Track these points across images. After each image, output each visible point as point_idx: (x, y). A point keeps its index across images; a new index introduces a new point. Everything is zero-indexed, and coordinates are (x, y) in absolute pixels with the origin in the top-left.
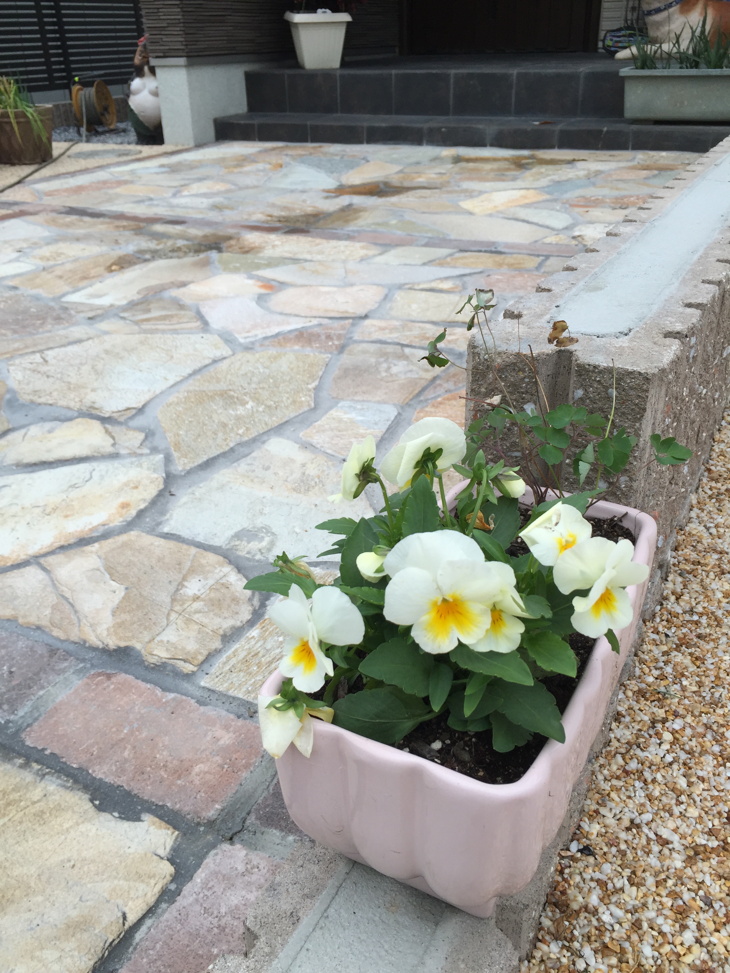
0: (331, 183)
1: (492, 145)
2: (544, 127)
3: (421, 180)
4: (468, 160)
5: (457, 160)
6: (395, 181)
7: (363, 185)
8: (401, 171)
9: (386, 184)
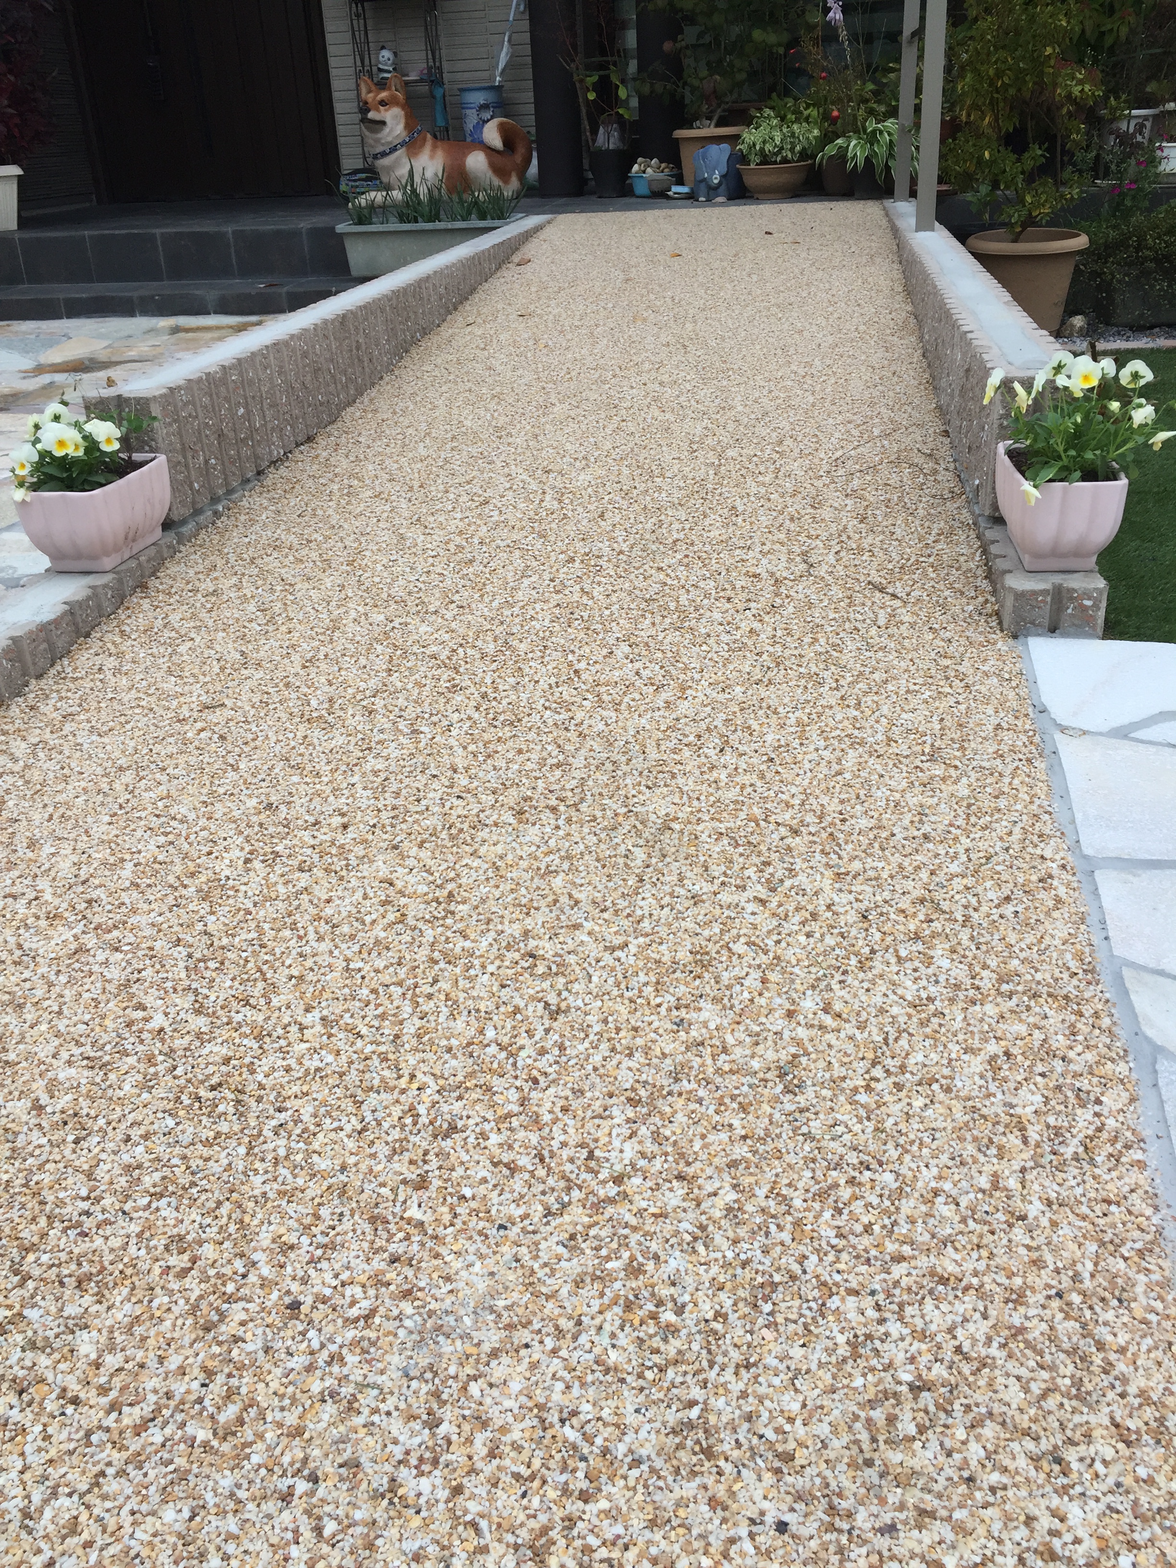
0: (28, 363)
1: (216, 313)
2: (269, 290)
3: (132, 354)
4: (187, 330)
5: (176, 330)
6: (103, 357)
7: (66, 363)
8: (109, 346)
9: (91, 360)
